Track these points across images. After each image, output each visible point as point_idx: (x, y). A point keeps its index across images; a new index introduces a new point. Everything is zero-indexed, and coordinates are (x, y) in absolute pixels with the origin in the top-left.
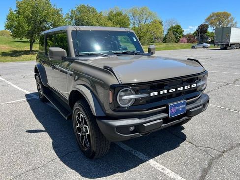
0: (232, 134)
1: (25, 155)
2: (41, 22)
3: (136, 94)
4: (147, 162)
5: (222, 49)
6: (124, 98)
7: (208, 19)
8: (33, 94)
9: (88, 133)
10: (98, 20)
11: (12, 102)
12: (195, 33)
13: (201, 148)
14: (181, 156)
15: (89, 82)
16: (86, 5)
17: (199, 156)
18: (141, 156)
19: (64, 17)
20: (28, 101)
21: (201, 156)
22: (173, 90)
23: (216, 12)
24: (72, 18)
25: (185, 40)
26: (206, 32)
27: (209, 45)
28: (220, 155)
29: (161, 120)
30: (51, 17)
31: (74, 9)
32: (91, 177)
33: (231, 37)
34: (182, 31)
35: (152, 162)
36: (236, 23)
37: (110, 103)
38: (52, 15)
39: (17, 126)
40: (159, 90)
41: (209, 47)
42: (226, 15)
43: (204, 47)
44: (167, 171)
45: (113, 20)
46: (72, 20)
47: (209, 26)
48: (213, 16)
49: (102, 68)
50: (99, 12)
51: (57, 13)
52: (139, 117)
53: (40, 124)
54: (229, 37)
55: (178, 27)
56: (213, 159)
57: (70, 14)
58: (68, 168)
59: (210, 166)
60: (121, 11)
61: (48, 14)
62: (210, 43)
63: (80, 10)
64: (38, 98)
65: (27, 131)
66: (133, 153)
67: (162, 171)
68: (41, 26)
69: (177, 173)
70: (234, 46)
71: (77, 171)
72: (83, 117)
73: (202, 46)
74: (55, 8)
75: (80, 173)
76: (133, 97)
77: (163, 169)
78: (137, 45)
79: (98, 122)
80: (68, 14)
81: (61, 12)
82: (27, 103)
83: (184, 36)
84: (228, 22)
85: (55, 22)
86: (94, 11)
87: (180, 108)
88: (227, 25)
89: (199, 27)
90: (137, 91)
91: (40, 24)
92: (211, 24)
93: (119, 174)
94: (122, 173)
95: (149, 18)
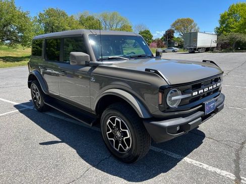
0: (242, 128)
1: (54, 168)
2: (5, 26)
3: (182, 94)
4: (183, 160)
5: (190, 53)
6: (173, 98)
7: (174, 25)
8: (22, 104)
9: (129, 137)
10: (70, 25)
11: (3, 114)
12: (162, 38)
13: (223, 142)
14: (209, 151)
15: (129, 86)
16: (55, 9)
17: (224, 149)
18: (175, 156)
19: (31, 21)
20: (21, 112)
21: (227, 150)
22: (206, 90)
23: (181, 19)
24: (40, 21)
25: (155, 44)
26: (173, 37)
27: (178, 49)
28: (241, 147)
29: (200, 118)
30: (17, 20)
31: (43, 13)
32: (138, 181)
33: (198, 41)
34: (151, 36)
35: (187, 159)
36: (198, 28)
37: (159, 105)
38: (18, 18)
39: (25, 139)
40: (198, 90)
41: (178, 51)
42: (189, 22)
43: (174, 51)
44: (205, 166)
45: (85, 24)
46: (40, 23)
47: (175, 31)
48: (178, 22)
49: (144, 71)
50: (69, 16)
51: (23, 16)
52: (184, 116)
53: (51, 135)
54: (196, 41)
55: (147, 32)
56: (237, 151)
57: (38, 18)
58: (109, 175)
59: (238, 157)
60: (92, 15)
61: (13, 17)
62: (177, 47)
63: (50, 13)
64: (32, 108)
65: (41, 144)
66: (165, 153)
67: (201, 166)
68: (5, 29)
69: (215, 167)
70: (201, 50)
71: (121, 177)
72: (120, 121)
73: (172, 51)
74: (21, 11)
75: (125, 179)
76: (180, 97)
77: (201, 165)
78: (145, 49)
79: (146, 124)
80: (36, 18)
81: (28, 15)
82: (21, 114)
83: (154, 41)
84: (192, 28)
85: (22, 26)
86: (64, 15)
87: (211, 106)
88: (191, 31)
89: (166, 32)
90: (183, 92)
91: (4, 28)
92: (177, 29)
93: (162, 174)
94: (166, 173)
95: (120, 23)
